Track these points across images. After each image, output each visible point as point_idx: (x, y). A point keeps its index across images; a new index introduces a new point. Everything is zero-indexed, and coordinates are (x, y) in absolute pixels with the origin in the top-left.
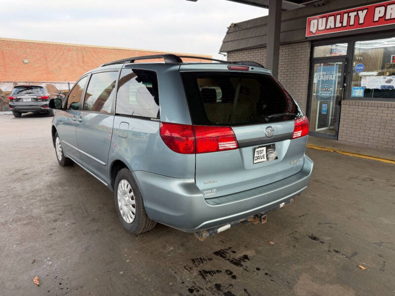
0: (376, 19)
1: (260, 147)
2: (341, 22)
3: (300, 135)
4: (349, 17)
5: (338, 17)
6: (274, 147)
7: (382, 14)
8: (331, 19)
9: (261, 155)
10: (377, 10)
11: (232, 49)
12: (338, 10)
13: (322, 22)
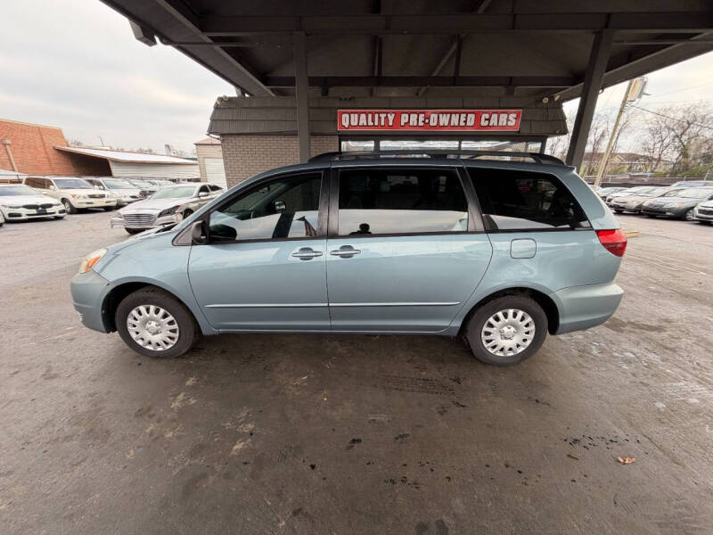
0: (402, 124)
2: (373, 121)
4: (380, 118)
5: (370, 116)
7: (407, 121)
8: (363, 116)
10: (403, 115)
11: (234, 132)
12: (370, 108)
13: (354, 117)
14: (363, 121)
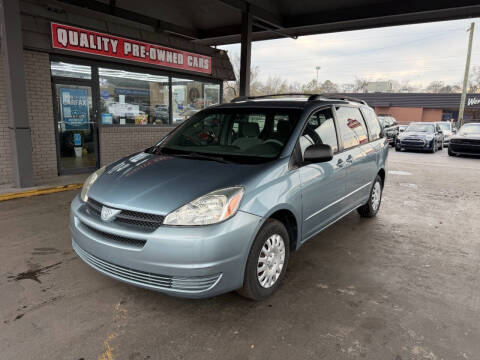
0: (126, 53)
2: (96, 44)
4: (103, 42)
5: (92, 37)
7: (130, 50)
8: (83, 36)
10: (125, 44)
12: (91, 29)
13: (73, 36)
14: (84, 42)
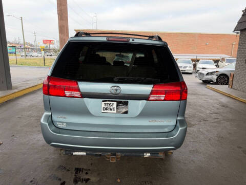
1: (110, 101)
3: (163, 99)
6: (126, 104)
9: (111, 107)
